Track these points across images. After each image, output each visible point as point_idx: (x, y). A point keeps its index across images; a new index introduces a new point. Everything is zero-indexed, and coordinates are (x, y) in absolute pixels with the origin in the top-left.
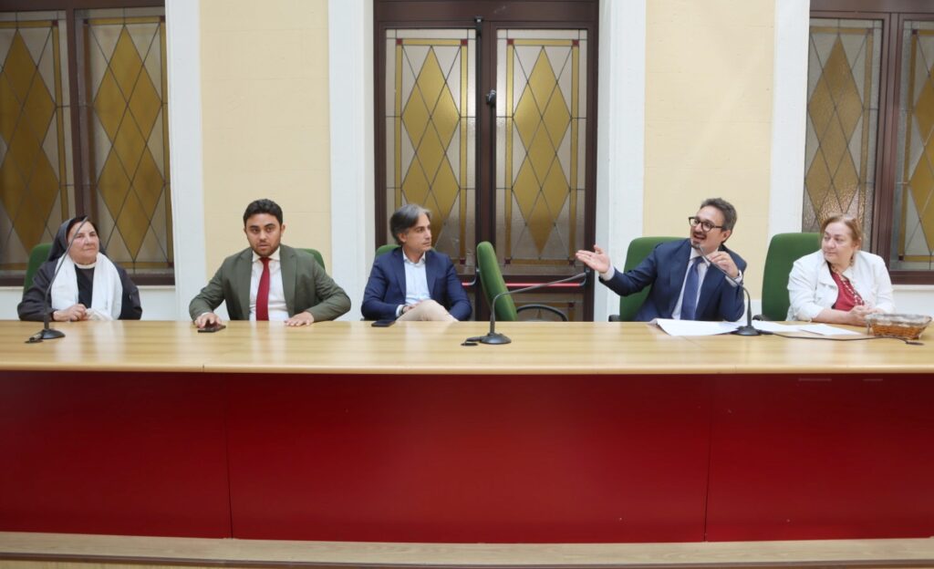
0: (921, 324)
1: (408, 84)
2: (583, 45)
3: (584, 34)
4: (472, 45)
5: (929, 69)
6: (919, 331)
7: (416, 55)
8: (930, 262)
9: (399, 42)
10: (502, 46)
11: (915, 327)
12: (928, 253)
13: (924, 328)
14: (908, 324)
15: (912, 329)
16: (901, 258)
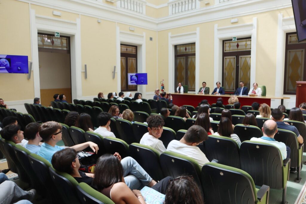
4: (236, 58)
10: (240, 58)
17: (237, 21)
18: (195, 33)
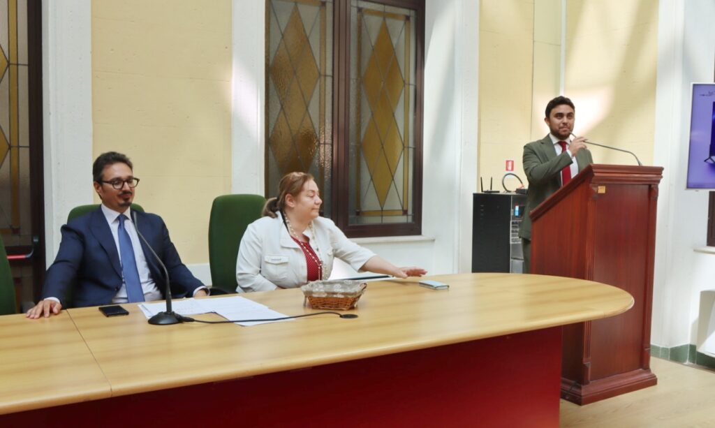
0: (355, 293)
5: (373, 44)
6: (355, 300)
8: (382, 216)
11: (350, 297)
12: (380, 209)
13: (359, 297)
14: (342, 294)
15: (348, 299)
16: (358, 214)
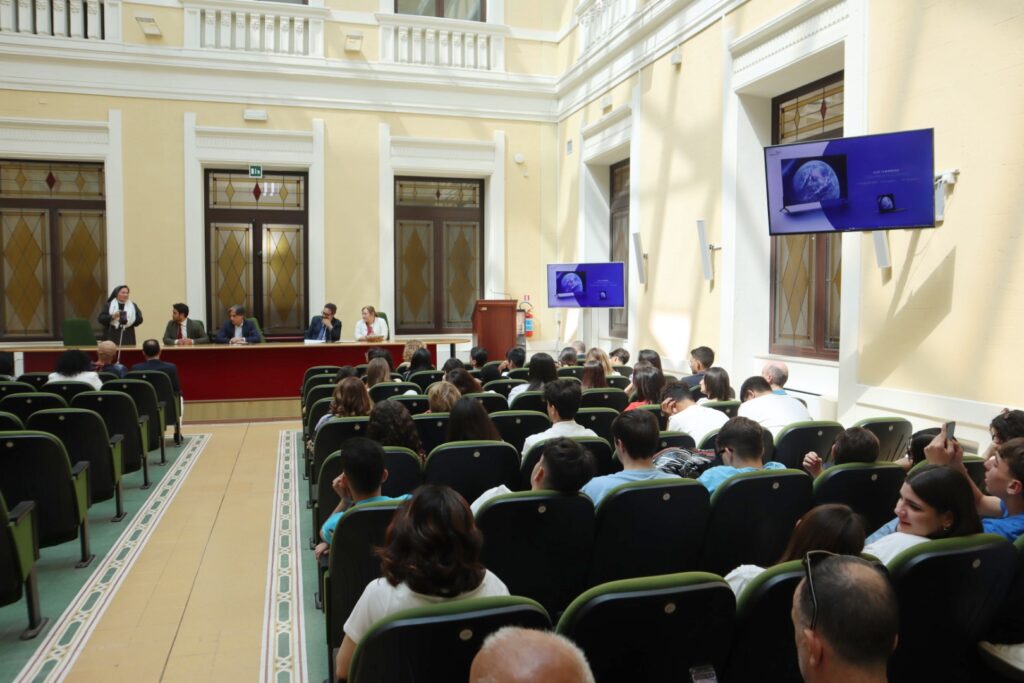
1: (221, 248)
2: (302, 231)
3: (302, 226)
4: (251, 231)
5: (455, 241)
7: (225, 235)
9: (217, 229)
10: (265, 232)
17: (265, 119)
18: (105, 129)
